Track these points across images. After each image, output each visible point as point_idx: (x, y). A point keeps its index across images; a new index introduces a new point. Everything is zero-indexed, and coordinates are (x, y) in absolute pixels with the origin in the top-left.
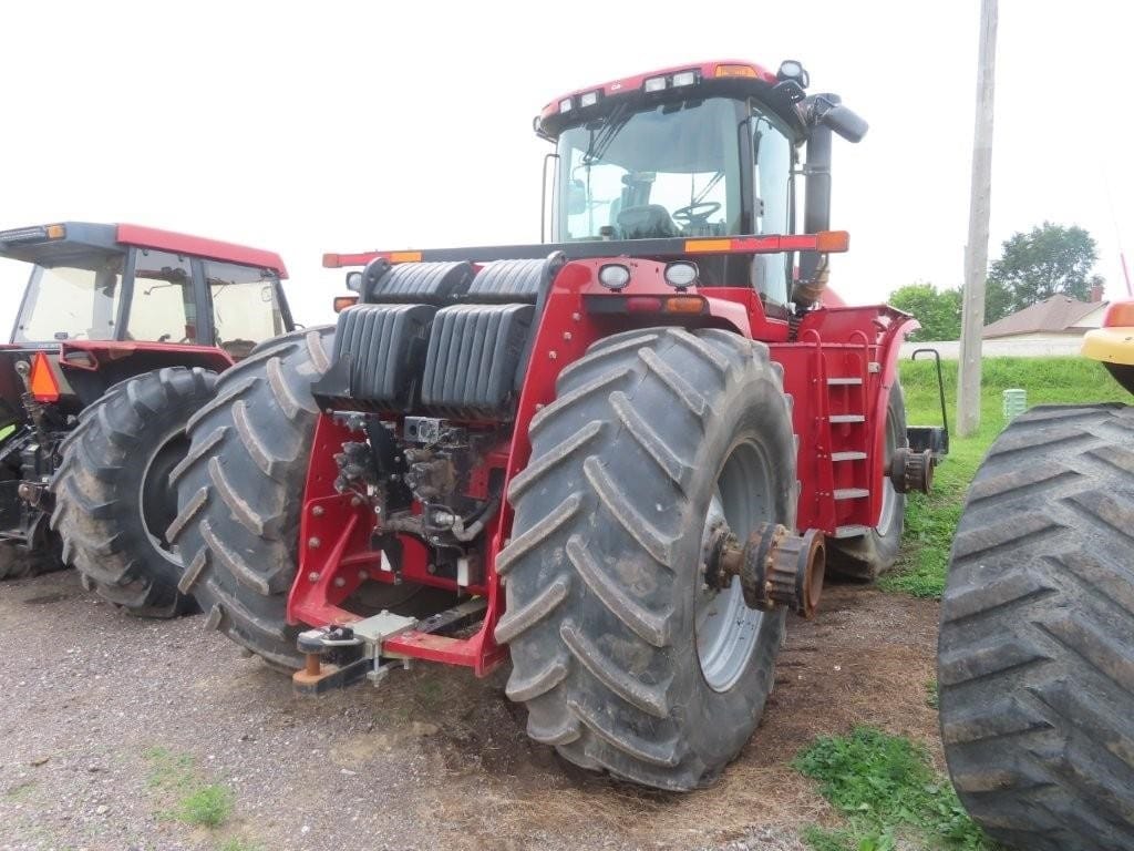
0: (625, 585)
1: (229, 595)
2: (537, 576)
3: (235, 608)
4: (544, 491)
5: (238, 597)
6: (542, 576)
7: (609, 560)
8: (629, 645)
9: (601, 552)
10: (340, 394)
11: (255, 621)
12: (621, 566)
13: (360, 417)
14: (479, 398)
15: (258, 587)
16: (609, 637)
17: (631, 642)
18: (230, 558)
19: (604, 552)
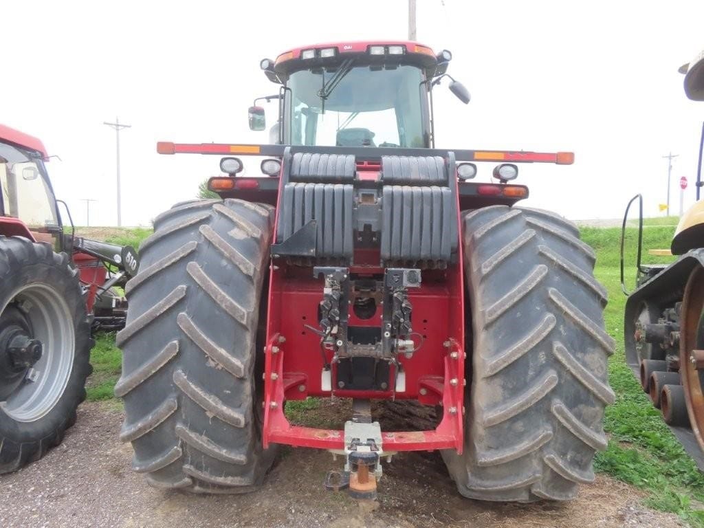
0: (592, 370)
1: (198, 434)
2: (526, 373)
3: (205, 445)
4: (519, 314)
5: (206, 435)
6: (531, 373)
7: (580, 355)
8: (593, 409)
9: (573, 351)
10: (305, 254)
11: (224, 452)
12: (588, 358)
13: (343, 271)
14: (436, 253)
15: (238, 421)
16: (581, 407)
17: (594, 407)
18: (210, 401)
19: (575, 350)
